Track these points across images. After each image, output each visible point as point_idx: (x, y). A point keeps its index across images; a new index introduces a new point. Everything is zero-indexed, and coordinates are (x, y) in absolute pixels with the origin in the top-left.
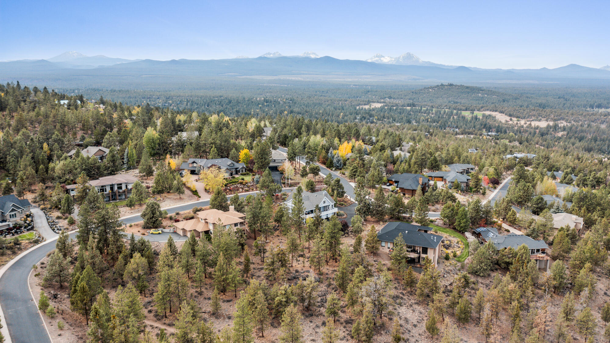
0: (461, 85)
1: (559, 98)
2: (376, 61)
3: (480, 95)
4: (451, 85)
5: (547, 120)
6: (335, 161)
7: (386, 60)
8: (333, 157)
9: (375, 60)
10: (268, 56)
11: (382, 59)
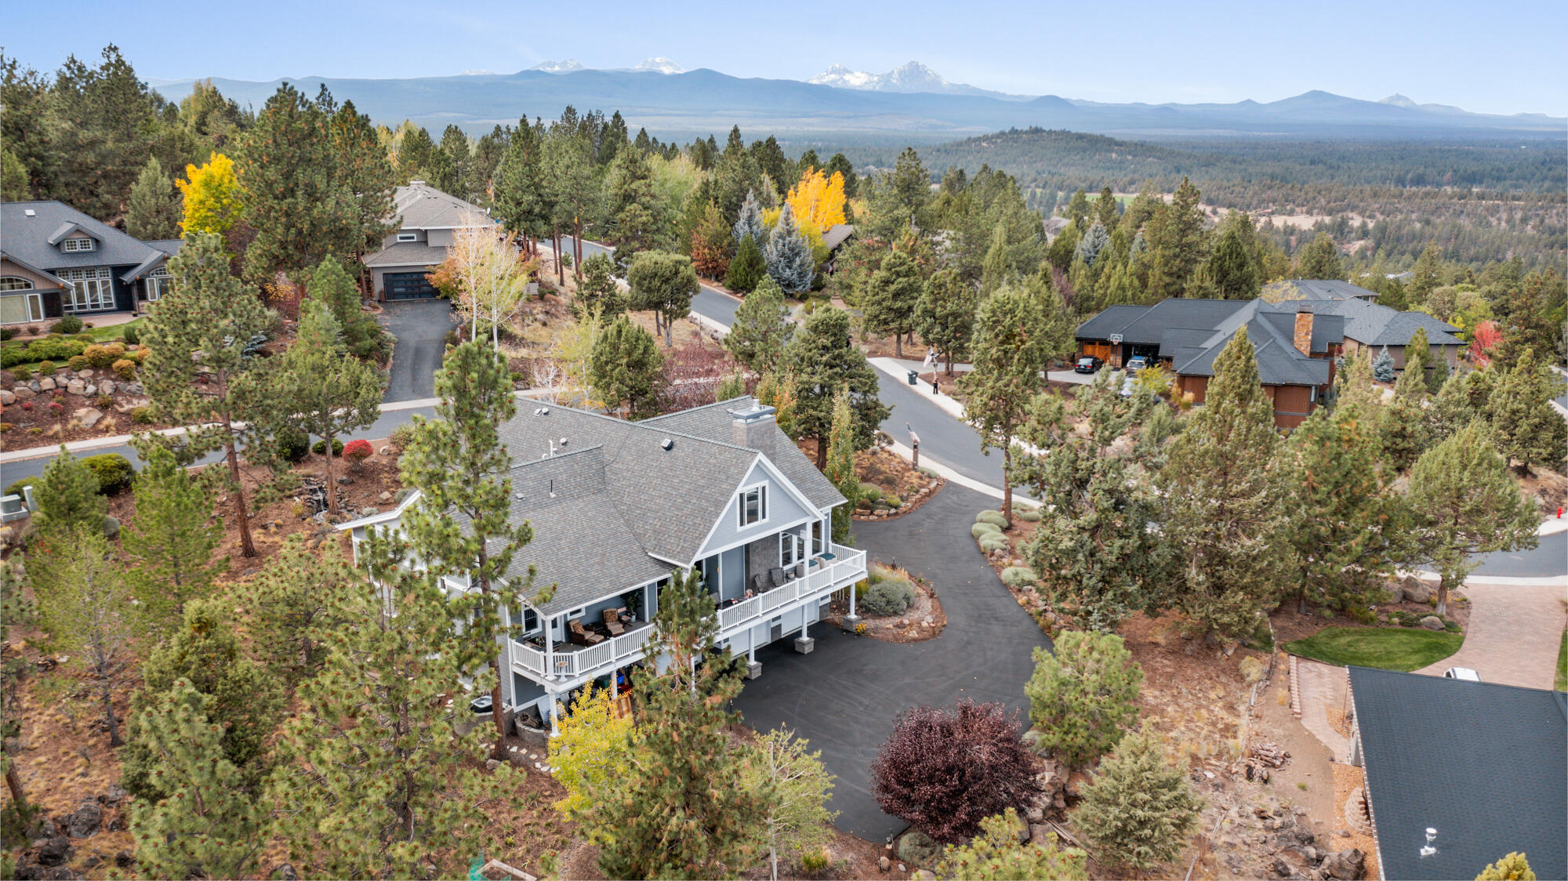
0: (1063, 132)
1: (1312, 162)
2: (833, 81)
3: (1114, 155)
4: (1037, 131)
5: (1309, 213)
6: (771, 252)
7: (857, 80)
8: (762, 240)
9: (828, 79)
10: (548, 69)
11: (847, 77)
